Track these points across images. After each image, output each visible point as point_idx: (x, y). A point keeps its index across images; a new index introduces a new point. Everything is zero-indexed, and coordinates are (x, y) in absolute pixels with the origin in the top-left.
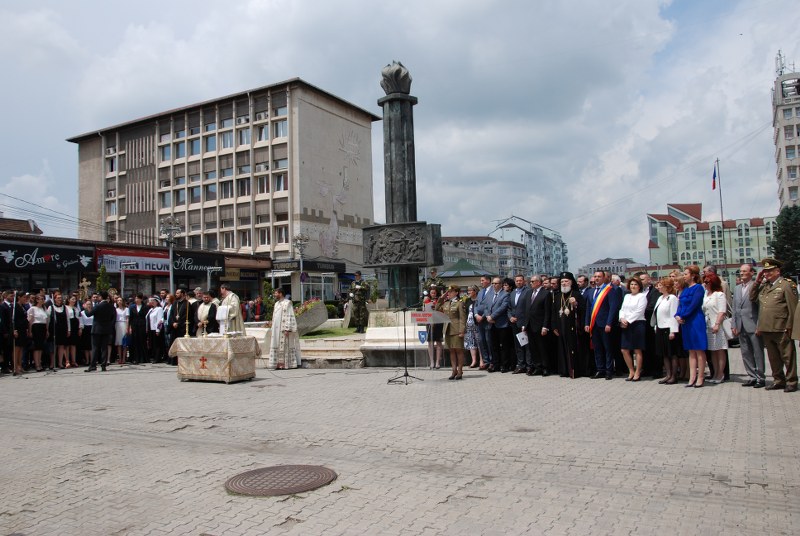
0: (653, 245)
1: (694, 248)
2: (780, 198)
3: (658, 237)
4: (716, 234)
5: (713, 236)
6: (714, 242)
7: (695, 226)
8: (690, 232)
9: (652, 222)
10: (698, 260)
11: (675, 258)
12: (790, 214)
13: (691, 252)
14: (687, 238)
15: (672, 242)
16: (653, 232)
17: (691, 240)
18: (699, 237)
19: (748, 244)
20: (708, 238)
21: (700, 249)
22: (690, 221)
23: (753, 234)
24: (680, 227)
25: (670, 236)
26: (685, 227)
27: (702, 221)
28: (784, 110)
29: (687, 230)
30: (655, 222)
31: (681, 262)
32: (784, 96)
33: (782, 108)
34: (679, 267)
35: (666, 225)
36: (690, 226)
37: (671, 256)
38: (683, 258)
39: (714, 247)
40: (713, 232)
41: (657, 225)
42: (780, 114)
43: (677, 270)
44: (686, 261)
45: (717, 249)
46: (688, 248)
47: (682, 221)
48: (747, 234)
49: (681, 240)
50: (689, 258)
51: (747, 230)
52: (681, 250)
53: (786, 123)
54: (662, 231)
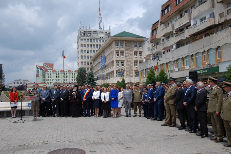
0: (37, 76)
1: (51, 78)
2: (78, 65)
3: (39, 73)
4: (58, 74)
5: (57, 74)
6: (57, 76)
7: (51, 71)
8: (50, 72)
9: (38, 68)
10: (52, 81)
11: (44, 80)
12: (82, 70)
13: (50, 79)
14: (49, 74)
15: (44, 76)
16: (38, 71)
17: (50, 75)
18: (52, 75)
19: (67, 77)
20: (55, 75)
21: (52, 78)
22: (50, 69)
23: (68, 75)
24: (46, 70)
25: (43, 73)
26: (48, 71)
27: (53, 69)
28: (81, 39)
29: (49, 72)
30: (39, 68)
31: (46, 82)
32: (81, 35)
33: (80, 38)
34: (46, 83)
35: (42, 69)
36: (50, 71)
37: (43, 80)
38: (47, 81)
39: (57, 78)
40: (57, 73)
41: (39, 69)
42: (80, 40)
43: (45, 85)
44: (48, 81)
45: (58, 78)
46: (49, 77)
47: (47, 69)
48: (67, 74)
49: (46, 75)
50: (49, 80)
51: (67, 73)
52: (47, 78)
53: (81, 43)
54: (41, 72)
